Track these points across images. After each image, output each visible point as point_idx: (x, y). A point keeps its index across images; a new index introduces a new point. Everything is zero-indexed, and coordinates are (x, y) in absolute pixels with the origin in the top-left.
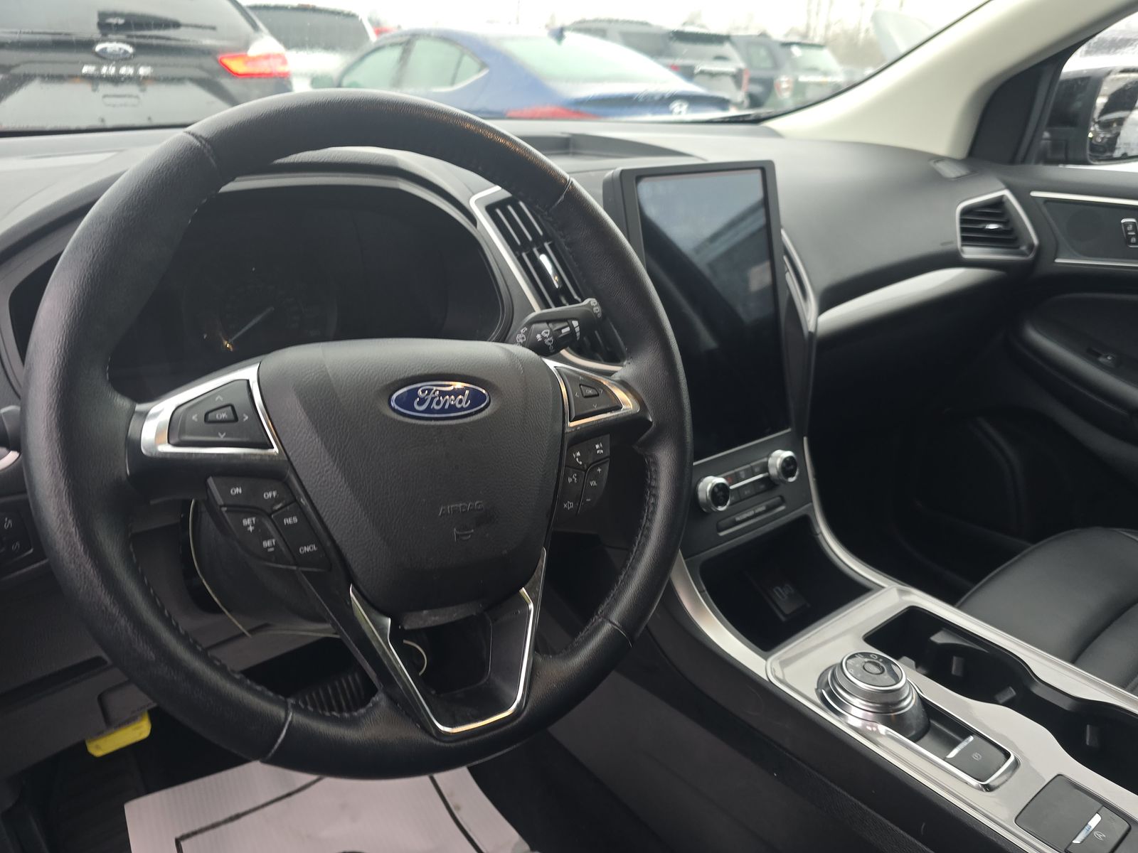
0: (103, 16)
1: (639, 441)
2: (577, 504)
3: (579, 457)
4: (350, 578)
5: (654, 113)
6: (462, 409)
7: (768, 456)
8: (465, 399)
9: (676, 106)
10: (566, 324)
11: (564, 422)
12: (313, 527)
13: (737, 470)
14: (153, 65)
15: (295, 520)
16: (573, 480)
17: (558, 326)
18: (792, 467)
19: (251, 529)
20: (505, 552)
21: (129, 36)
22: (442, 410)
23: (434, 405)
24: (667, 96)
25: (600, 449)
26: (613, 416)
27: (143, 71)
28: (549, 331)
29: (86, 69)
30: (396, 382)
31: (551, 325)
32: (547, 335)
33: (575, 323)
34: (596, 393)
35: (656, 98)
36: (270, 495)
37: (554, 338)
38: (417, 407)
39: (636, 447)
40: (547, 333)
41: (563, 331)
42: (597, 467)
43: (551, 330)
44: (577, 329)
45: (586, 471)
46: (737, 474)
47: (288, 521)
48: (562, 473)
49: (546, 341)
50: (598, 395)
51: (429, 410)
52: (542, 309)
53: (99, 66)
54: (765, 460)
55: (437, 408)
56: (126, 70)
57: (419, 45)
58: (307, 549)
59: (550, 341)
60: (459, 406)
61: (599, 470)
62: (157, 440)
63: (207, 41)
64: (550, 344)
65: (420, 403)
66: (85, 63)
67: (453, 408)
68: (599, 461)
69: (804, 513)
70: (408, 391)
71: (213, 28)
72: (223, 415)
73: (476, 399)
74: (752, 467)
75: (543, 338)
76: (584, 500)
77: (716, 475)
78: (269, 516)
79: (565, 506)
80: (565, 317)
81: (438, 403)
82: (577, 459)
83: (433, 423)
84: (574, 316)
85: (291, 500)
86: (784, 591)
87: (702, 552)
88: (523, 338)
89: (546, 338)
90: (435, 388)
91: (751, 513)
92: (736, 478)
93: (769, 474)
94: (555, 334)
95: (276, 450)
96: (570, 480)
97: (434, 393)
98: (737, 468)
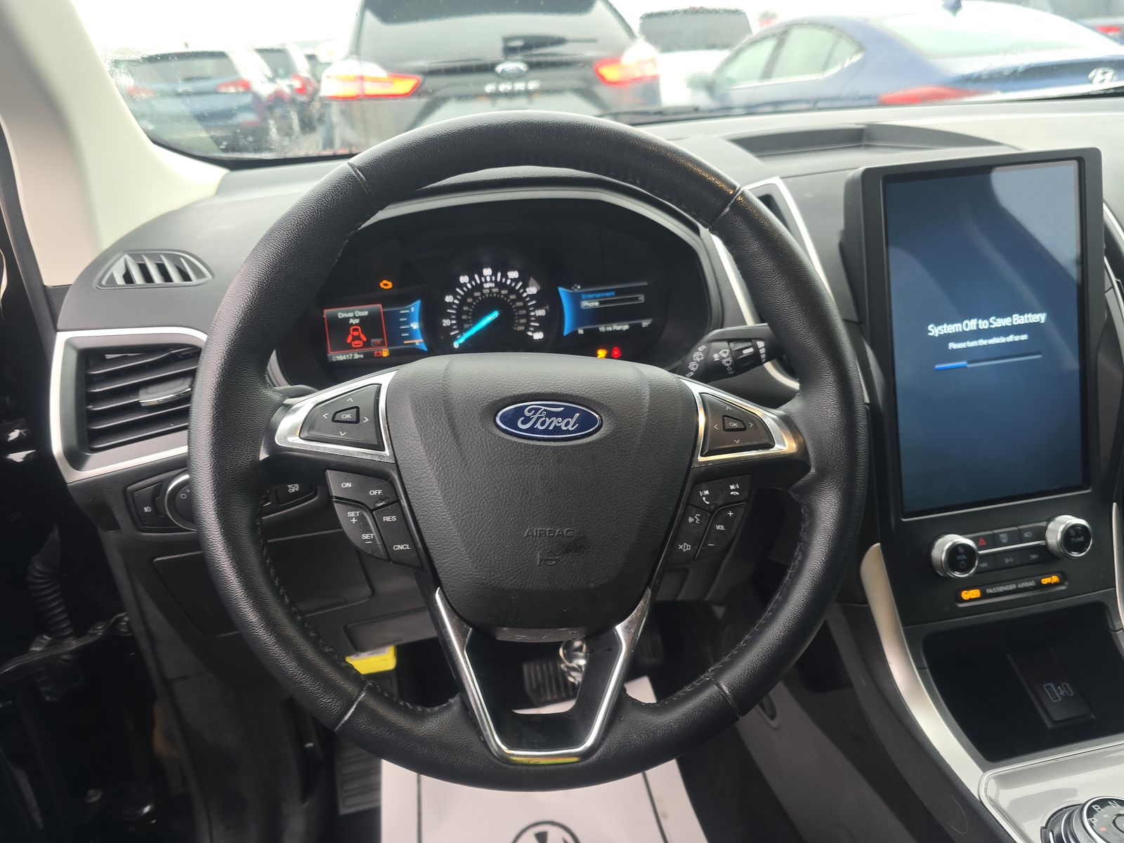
0: (507, 40)
1: (794, 486)
2: (696, 548)
3: (706, 496)
4: (438, 583)
5: (1005, 91)
6: (568, 432)
7: (1049, 520)
8: (572, 421)
9: (1097, 74)
10: (750, 344)
11: (693, 455)
12: (409, 528)
13: (995, 531)
14: (542, 80)
15: (394, 518)
16: (695, 520)
17: (740, 346)
18: (1082, 539)
19: (354, 520)
20: (592, 585)
21: (525, 56)
22: (546, 431)
23: (538, 426)
24: (1020, 70)
25: (735, 490)
26: (759, 455)
27: (533, 85)
28: (728, 351)
29: (489, 88)
30: (505, 399)
31: (732, 345)
32: (724, 355)
33: (761, 344)
34: (743, 427)
35: (1006, 73)
36: (375, 493)
37: (734, 359)
38: (520, 426)
39: (790, 492)
40: (725, 352)
41: (745, 352)
42: (729, 509)
43: (731, 350)
44: (762, 351)
45: (712, 513)
46: (995, 537)
47: (387, 519)
48: (680, 511)
49: (724, 361)
50: (744, 429)
51: (532, 430)
52: (756, 323)
53: (498, 83)
54: (1044, 524)
55: (540, 428)
56: (520, 86)
57: (796, 34)
58: (401, 547)
59: (728, 362)
60: (564, 428)
61: (730, 514)
62: (291, 432)
63: (589, 52)
64: (727, 365)
65: (524, 423)
66: (485, 83)
67: (557, 430)
68: (732, 503)
69: (1097, 599)
70: (515, 408)
71: (594, 41)
72: (347, 416)
73: (586, 422)
74: (1020, 530)
75: (722, 358)
76: (705, 545)
77: (961, 533)
78: (371, 511)
79: (681, 547)
80: (750, 336)
81: (543, 424)
82: (704, 498)
83: (532, 443)
84: (761, 337)
85: (393, 502)
86: (1059, 691)
87: (929, 622)
88: (700, 357)
89: (724, 358)
90: (543, 408)
91: (1012, 587)
92: (994, 541)
93: (1047, 543)
94: (736, 354)
95: (387, 452)
96: (691, 520)
97: (541, 414)
98: (995, 529)
